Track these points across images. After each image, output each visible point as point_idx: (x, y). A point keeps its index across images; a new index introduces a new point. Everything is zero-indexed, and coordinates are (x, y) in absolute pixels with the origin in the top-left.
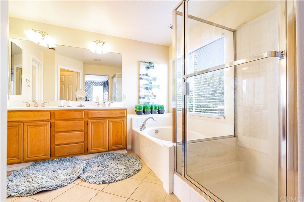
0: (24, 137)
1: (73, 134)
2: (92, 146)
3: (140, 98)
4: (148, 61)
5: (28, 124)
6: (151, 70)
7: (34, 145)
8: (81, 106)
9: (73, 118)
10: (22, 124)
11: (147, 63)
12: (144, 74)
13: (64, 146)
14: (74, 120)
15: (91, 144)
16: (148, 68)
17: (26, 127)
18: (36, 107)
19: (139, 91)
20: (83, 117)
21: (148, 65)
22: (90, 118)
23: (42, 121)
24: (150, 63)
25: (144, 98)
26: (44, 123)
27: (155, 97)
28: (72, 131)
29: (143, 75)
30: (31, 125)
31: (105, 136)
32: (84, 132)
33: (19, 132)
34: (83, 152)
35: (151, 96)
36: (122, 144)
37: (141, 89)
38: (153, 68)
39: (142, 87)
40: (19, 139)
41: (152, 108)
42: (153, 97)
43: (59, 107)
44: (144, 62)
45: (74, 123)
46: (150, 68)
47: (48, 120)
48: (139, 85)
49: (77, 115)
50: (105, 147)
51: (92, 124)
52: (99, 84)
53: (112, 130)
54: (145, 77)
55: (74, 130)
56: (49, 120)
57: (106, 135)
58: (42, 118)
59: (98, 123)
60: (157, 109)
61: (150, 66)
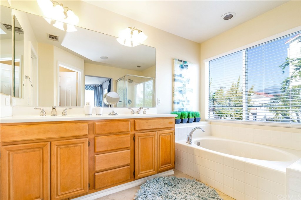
0: (52, 164)
1: (117, 154)
2: (140, 169)
3: (174, 103)
4: (183, 60)
5: (56, 143)
6: (185, 69)
7: (67, 175)
8: (114, 113)
9: (118, 131)
10: (49, 143)
11: (181, 61)
12: (179, 74)
13: (107, 172)
14: (117, 134)
15: (138, 166)
16: (182, 67)
17: (54, 148)
18: (54, 115)
19: (173, 95)
20: (129, 129)
21: (182, 63)
22: (137, 130)
23: (77, 137)
24: (184, 62)
25: (178, 103)
26: (80, 141)
27: (189, 102)
28: (117, 149)
29: (178, 76)
30: (63, 145)
31: (154, 154)
32: (130, 150)
33: (45, 156)
34: (129, 178)
35: (185, 102)
36: (171, 162)
37: (175, 93)
38: (187, 68)
39: (176, 91)
40: (45, 167)
41: (189, 116)
42: (186, 102)
43: (86, 115)
44: (179, 60)
45: (120, 138)
46: (184, 68)
47: (85, 136)
48: (173, 88)
49: (122, 127)
50: (154, 169)
51: (140, 139)
52: (89, 87)
53: (161, 145)
54: (179, 78)
55: (118, 148)
56: (87, 135)
57: (155, 152)
58: (77, 133)
59: (146, 137)
60: (194, 117)
61: (185, 65)
